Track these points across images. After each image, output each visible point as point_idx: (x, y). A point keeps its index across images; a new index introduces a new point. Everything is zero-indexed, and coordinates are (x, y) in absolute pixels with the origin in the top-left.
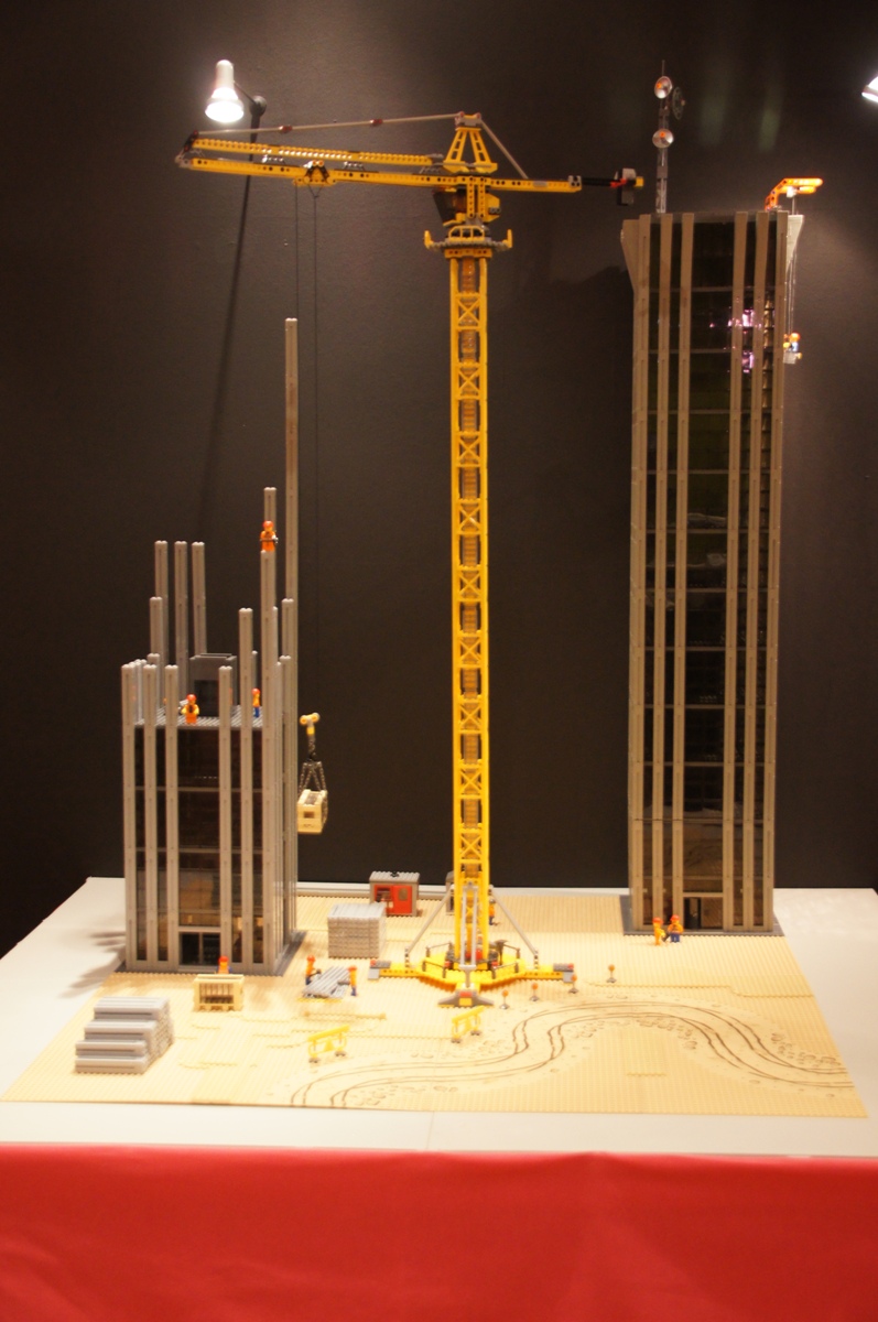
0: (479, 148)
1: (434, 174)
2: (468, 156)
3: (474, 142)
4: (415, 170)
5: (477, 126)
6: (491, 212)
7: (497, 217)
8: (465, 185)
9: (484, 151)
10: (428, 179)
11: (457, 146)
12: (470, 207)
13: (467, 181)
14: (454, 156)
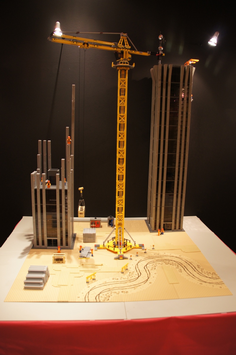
0: (126, 42)
1: (115, 47)
2: (124, 44)
3: (125, 41)
4: (110, 46)
5: (126, 37)
6: (129, 58)
7: (130, 60)
8: (123, 51)
9: (127, 43)
10: (114, 49)
11: (121, 41)
12: (124, 56)
13: (124, 50)
14: (120, 44)
